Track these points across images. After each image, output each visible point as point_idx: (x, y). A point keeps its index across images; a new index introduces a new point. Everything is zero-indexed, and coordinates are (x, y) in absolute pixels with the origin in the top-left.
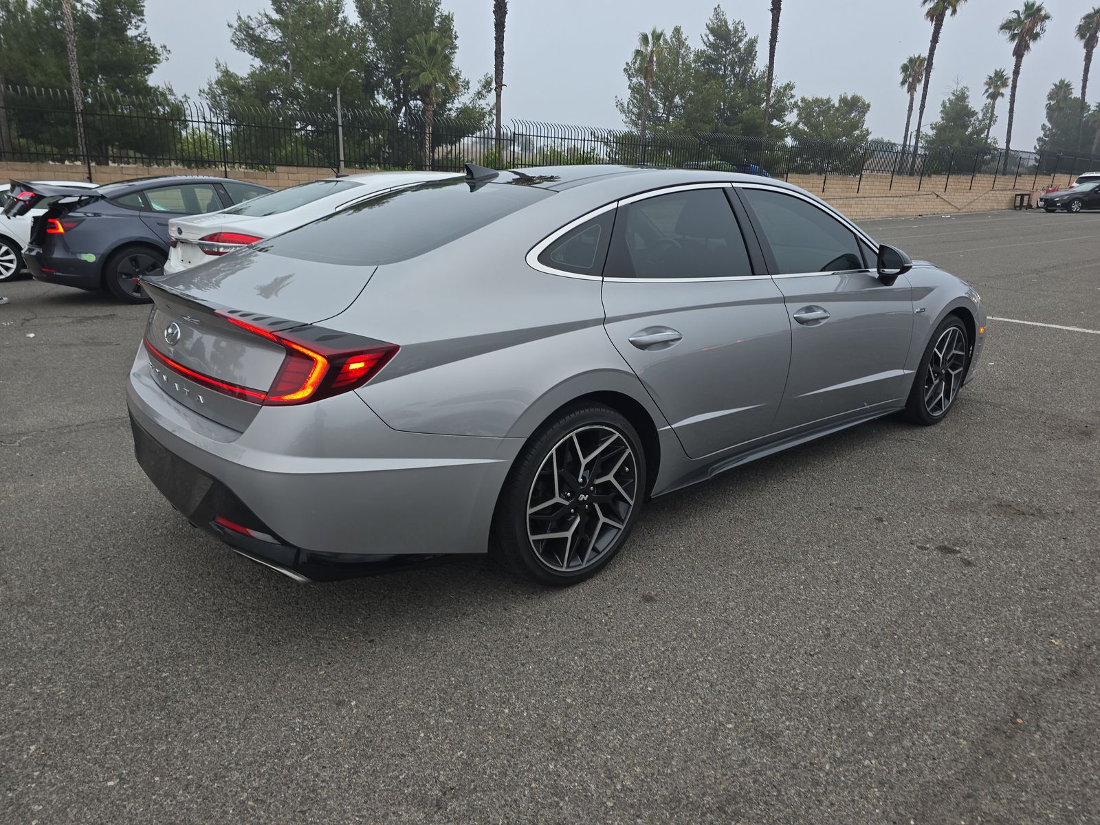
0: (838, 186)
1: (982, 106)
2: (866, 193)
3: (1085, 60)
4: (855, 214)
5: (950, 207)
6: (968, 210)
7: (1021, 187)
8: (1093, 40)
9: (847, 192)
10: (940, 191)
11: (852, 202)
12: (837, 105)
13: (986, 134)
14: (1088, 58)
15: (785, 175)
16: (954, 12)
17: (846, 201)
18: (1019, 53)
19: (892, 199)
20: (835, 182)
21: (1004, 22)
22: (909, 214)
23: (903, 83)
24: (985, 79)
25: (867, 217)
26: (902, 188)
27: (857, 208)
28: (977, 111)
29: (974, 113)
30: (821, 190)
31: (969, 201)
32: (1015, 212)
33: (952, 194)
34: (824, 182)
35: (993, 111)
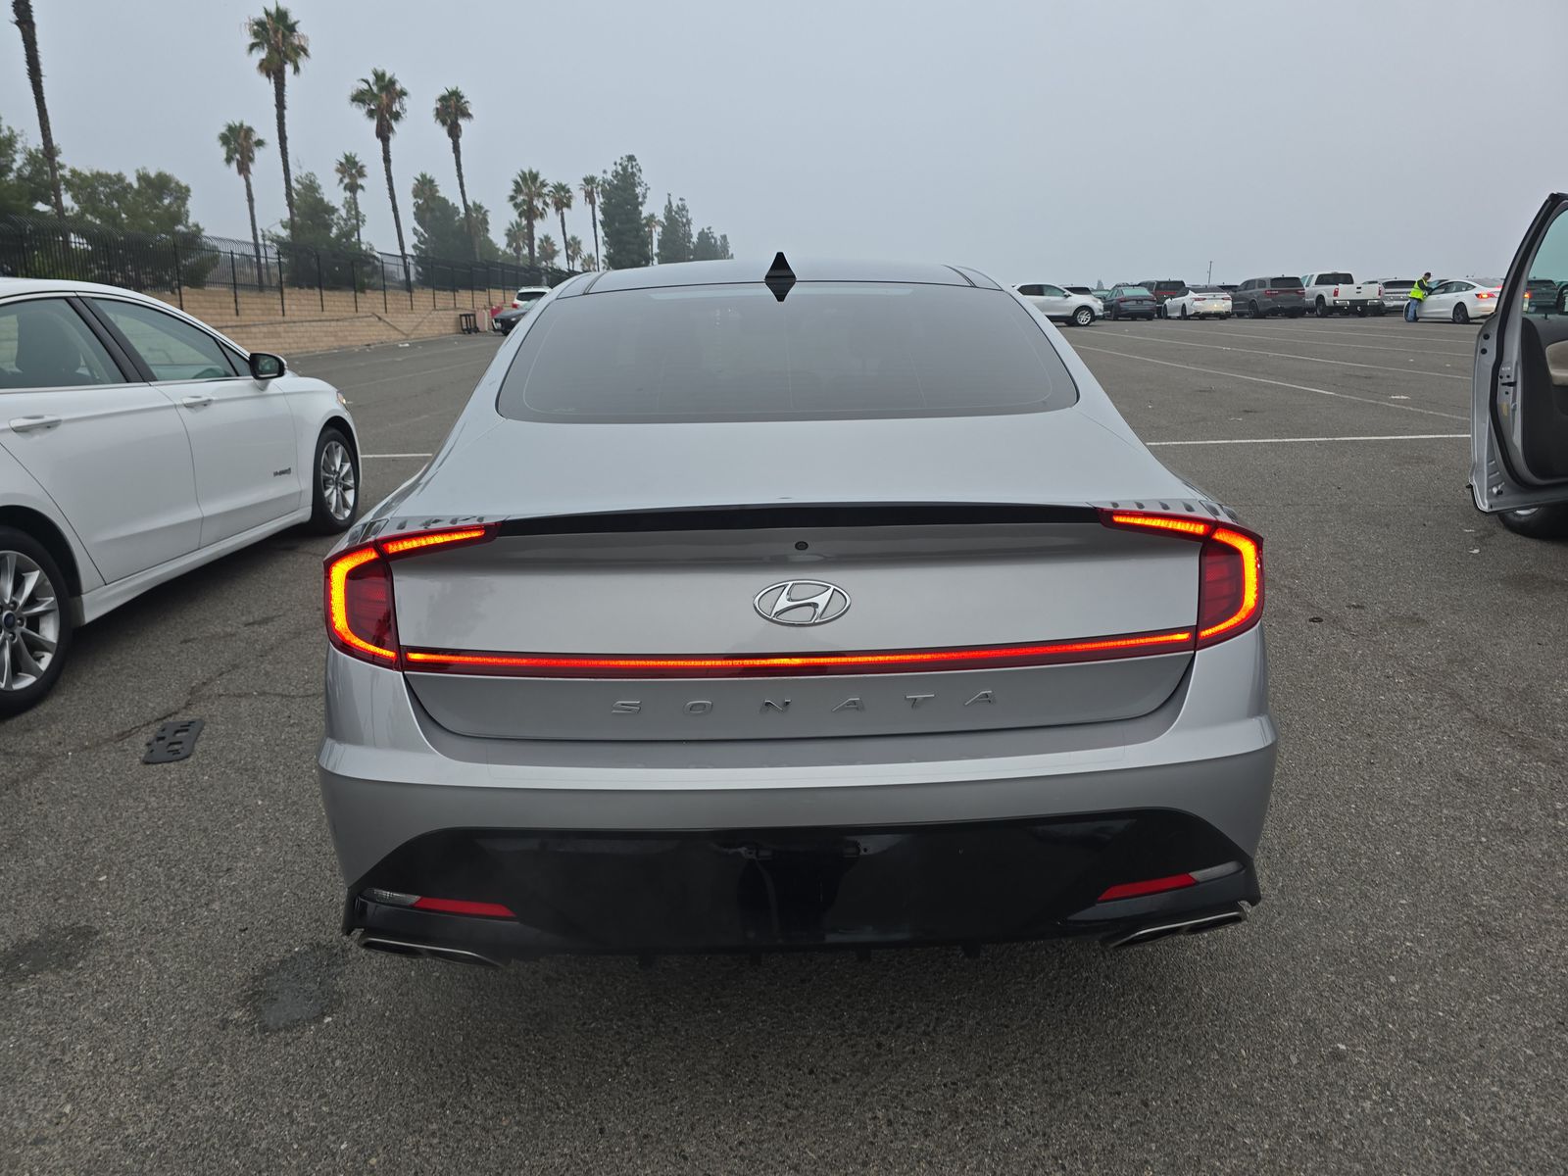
0: (254, 306)
1: (342, 202)
2: (294, 315)
3: (454, 152)
4: (287, 346)
5: (396, 332)
6: (417, 336)
7: (462, 306)
8: (456, 128)
9: (269, 315)
10: (381, 312)
11: (280, 329)
12: (136, 185)
13: (356, 237)
14: (456, 149)
15: (177, 291)
16: (297, 69)
17: (272, 329)
18: (384, 133)
19: (327, 324)
20: (249, 300)
21: (355, 93)
22: (353, 343)
23: (229, 160)
24: (336, 165)
25: (305, 350)
26: (336, 309)
27: (289, 337)
28: (337, 207)
29: (333, 210)
30: (233, 312)
31: (415, 324)
32: (467, 337)
33: (395, 315)
34: (236, 301)
35: (356, 208)
